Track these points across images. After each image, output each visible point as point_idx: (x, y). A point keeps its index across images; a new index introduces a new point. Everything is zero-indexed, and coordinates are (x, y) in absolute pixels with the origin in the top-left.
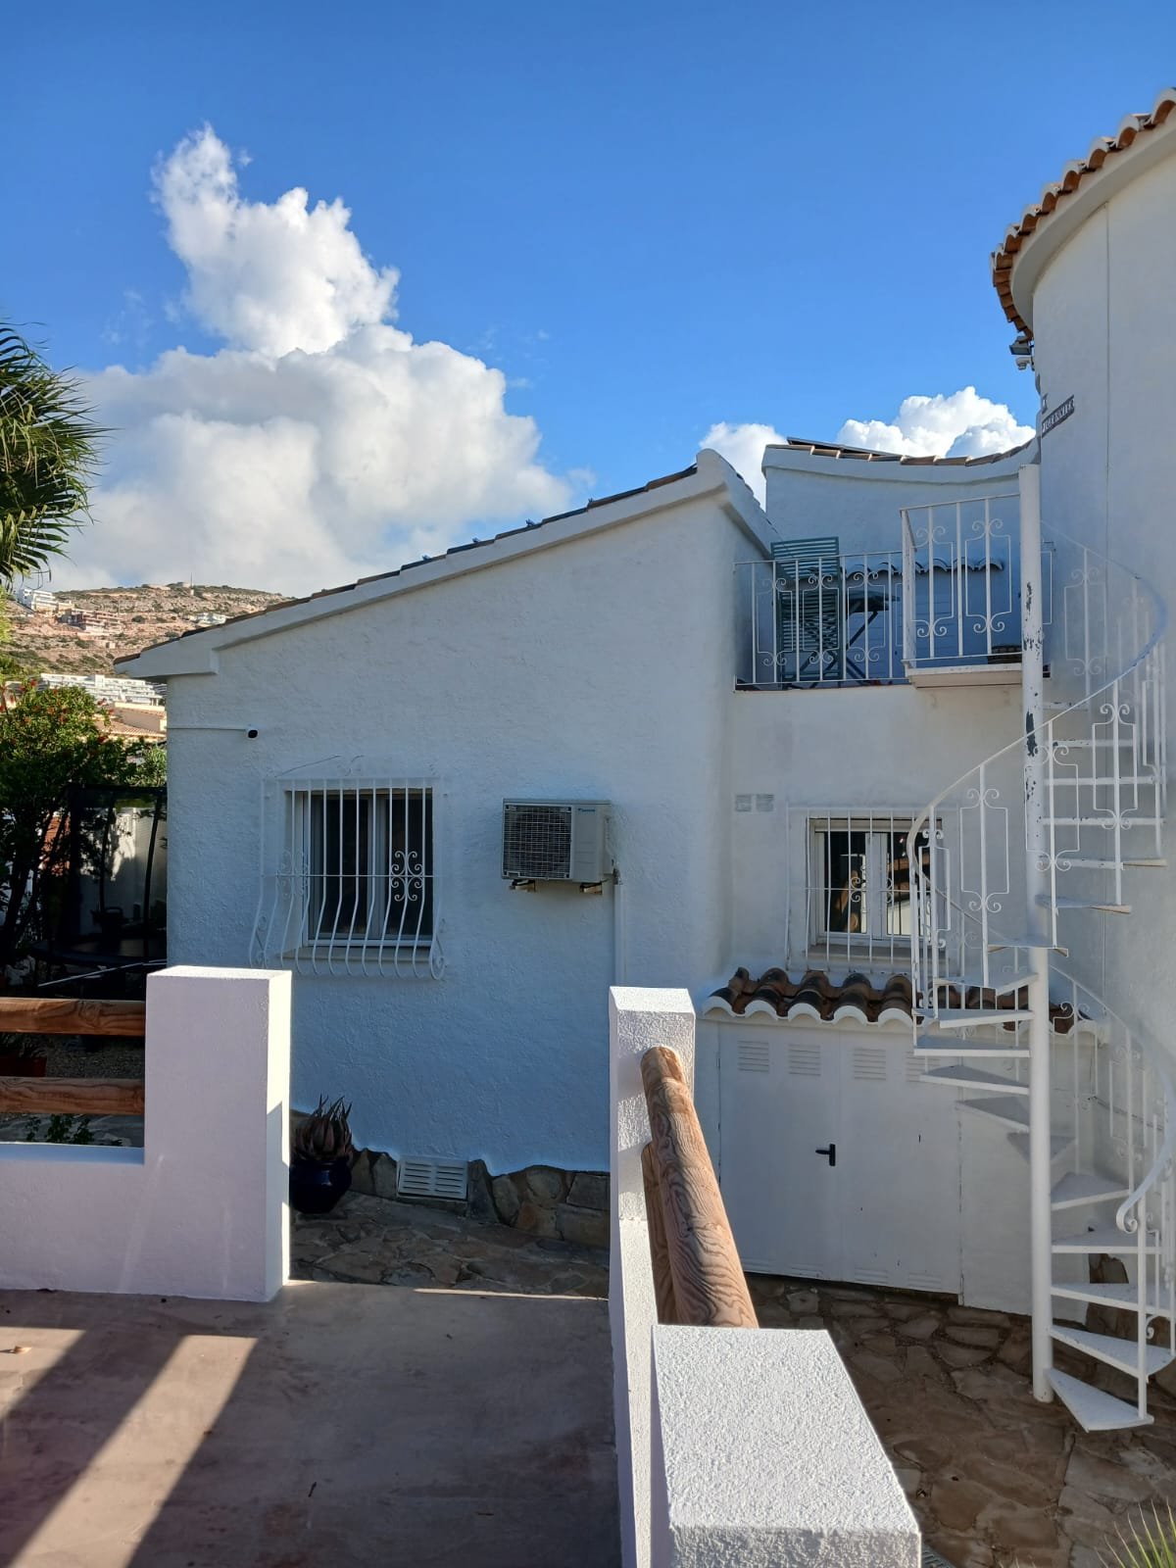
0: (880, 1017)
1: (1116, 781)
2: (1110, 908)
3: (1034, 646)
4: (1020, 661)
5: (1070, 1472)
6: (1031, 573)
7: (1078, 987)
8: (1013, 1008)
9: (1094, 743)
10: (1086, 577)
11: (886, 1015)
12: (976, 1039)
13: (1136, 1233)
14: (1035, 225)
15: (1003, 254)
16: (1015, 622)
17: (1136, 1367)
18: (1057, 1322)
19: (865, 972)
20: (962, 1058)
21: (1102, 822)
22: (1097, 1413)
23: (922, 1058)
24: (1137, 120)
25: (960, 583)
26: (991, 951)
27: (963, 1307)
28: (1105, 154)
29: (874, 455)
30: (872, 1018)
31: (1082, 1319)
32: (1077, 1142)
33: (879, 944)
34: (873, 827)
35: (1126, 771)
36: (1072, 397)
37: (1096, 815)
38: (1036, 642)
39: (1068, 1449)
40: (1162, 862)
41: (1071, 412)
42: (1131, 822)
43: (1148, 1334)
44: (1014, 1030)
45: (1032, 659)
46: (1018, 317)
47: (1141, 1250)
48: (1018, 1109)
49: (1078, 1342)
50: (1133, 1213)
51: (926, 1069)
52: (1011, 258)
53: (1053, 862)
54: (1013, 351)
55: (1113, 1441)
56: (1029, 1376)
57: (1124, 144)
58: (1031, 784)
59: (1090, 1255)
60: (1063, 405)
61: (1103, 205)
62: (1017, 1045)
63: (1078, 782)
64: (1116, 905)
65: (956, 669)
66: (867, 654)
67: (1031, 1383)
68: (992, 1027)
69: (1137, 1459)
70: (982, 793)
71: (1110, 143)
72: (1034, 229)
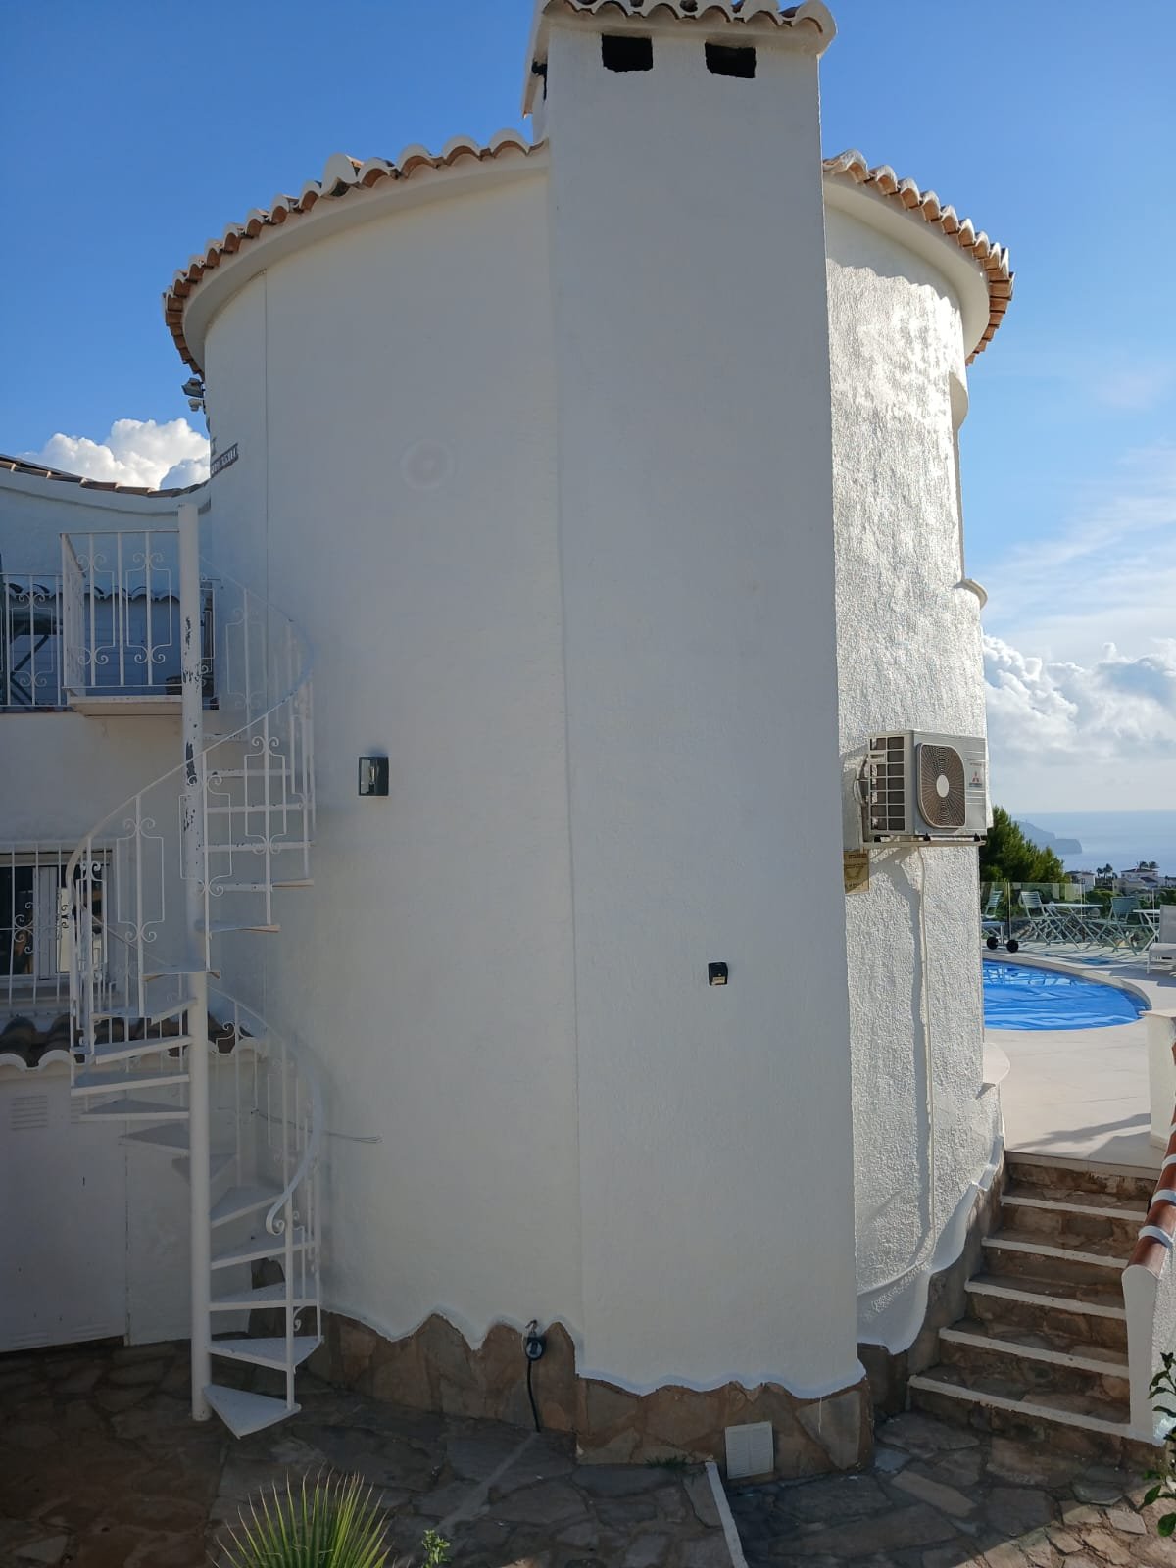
0: (40, 1062)
1: (267, 808)
2: (262, 928)
3: (193, 680)
4: (181, 693)
5: (223, 1483)
6: (191, 608)
7: (238, 1006)
8: (178, 1034)
9: (246, 773)
10: (246, 616)
11: (47, 1058)
12: (140, 1070)
13: (284, 1234)
14: (201, 275)
15: (173, 296)
16: (175, 654)
17: (285, 1361)
18: (216, 1337)
19: (28, 1015)
20: (125, 1091)
21: (254, 847)
22: (248, 1417)
23: (82, 1098)
24: (286, 201)
25: (121, 612)
26: (147, 980)
27: (129, 1347)
28: (262, 225)
29: (53, 473)
30: (32, 1063)
31: (244, 1327)
32: (238, 1157)
33: (44, 983)
34: (40, 861)
35: (275, 800)
36: (236, 445)
37: (251, 841)
38: (195, 675)
39: (222, 1461)
40: (310, 882)
41: (236, 458)
42: (281, 846)
43: (295, 1326)
44: (178, 1056)
45: (192, 690)
46: (192, 360)
47: (288, 1249)
48: (179, 1134)
49: (234, 1352)
50: (280, 1215)
51: (87, 1108)
52: (182, 303)
53: (207, 888)
54: (186, 391)
55: (264, 1439)
56: (189, 1398)
57: (278, 221)
58: (190, 813)
59: (253, 1262)
60: (229, 451)
61: (261, 272)
62: (181, 1070)
63: (230, 809)
64: (266, 925)
65: (118, 699)
66: (33, 679)
67: (191, 1405)
68: (156, 1055)
69: (287, 1451)
70: (138, 823)
71: (265, 216)
72: (201, 280)
